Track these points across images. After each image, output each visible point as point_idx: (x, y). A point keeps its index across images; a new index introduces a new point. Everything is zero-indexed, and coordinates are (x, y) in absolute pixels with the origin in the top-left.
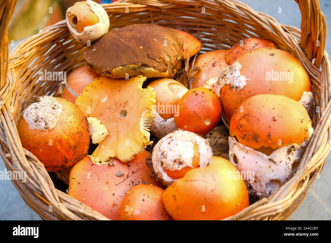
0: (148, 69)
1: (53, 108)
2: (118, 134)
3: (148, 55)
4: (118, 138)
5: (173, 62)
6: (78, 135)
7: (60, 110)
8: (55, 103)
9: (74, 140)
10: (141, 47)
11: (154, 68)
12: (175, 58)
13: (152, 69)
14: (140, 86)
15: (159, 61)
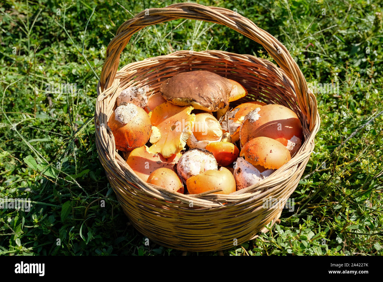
0: (196, 103)
1: (131, 112)
2: (166, 140)
3: (199, 94)
4: (166, 142)
5: (216, 102)
6: (140, 134)
7: (135, 115)
8: (134, 110)
9: (136, 135)
10: (197, 88)
11: (201, 103)
12: (219, 100)
13: (199, 104)
14: (189, 112)
15: (206, 99)
